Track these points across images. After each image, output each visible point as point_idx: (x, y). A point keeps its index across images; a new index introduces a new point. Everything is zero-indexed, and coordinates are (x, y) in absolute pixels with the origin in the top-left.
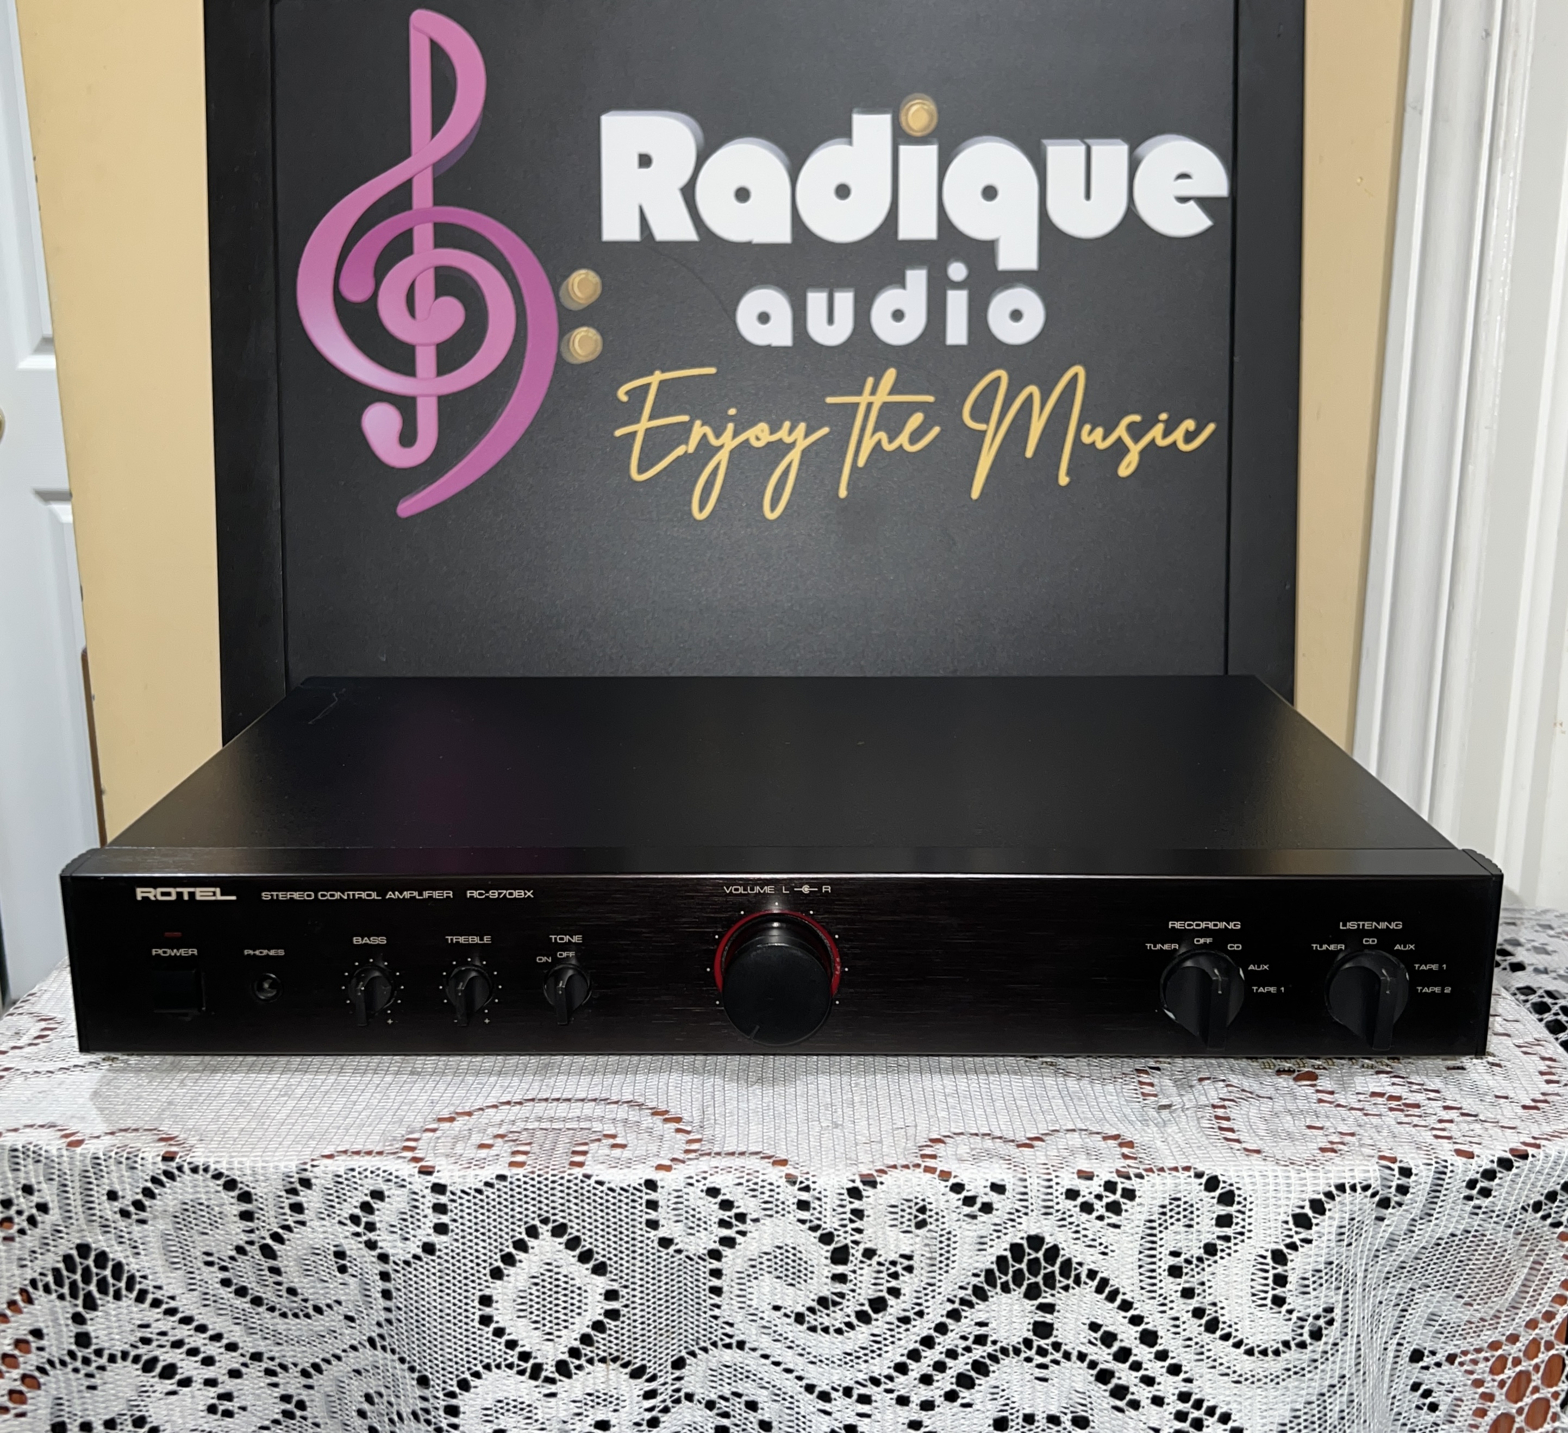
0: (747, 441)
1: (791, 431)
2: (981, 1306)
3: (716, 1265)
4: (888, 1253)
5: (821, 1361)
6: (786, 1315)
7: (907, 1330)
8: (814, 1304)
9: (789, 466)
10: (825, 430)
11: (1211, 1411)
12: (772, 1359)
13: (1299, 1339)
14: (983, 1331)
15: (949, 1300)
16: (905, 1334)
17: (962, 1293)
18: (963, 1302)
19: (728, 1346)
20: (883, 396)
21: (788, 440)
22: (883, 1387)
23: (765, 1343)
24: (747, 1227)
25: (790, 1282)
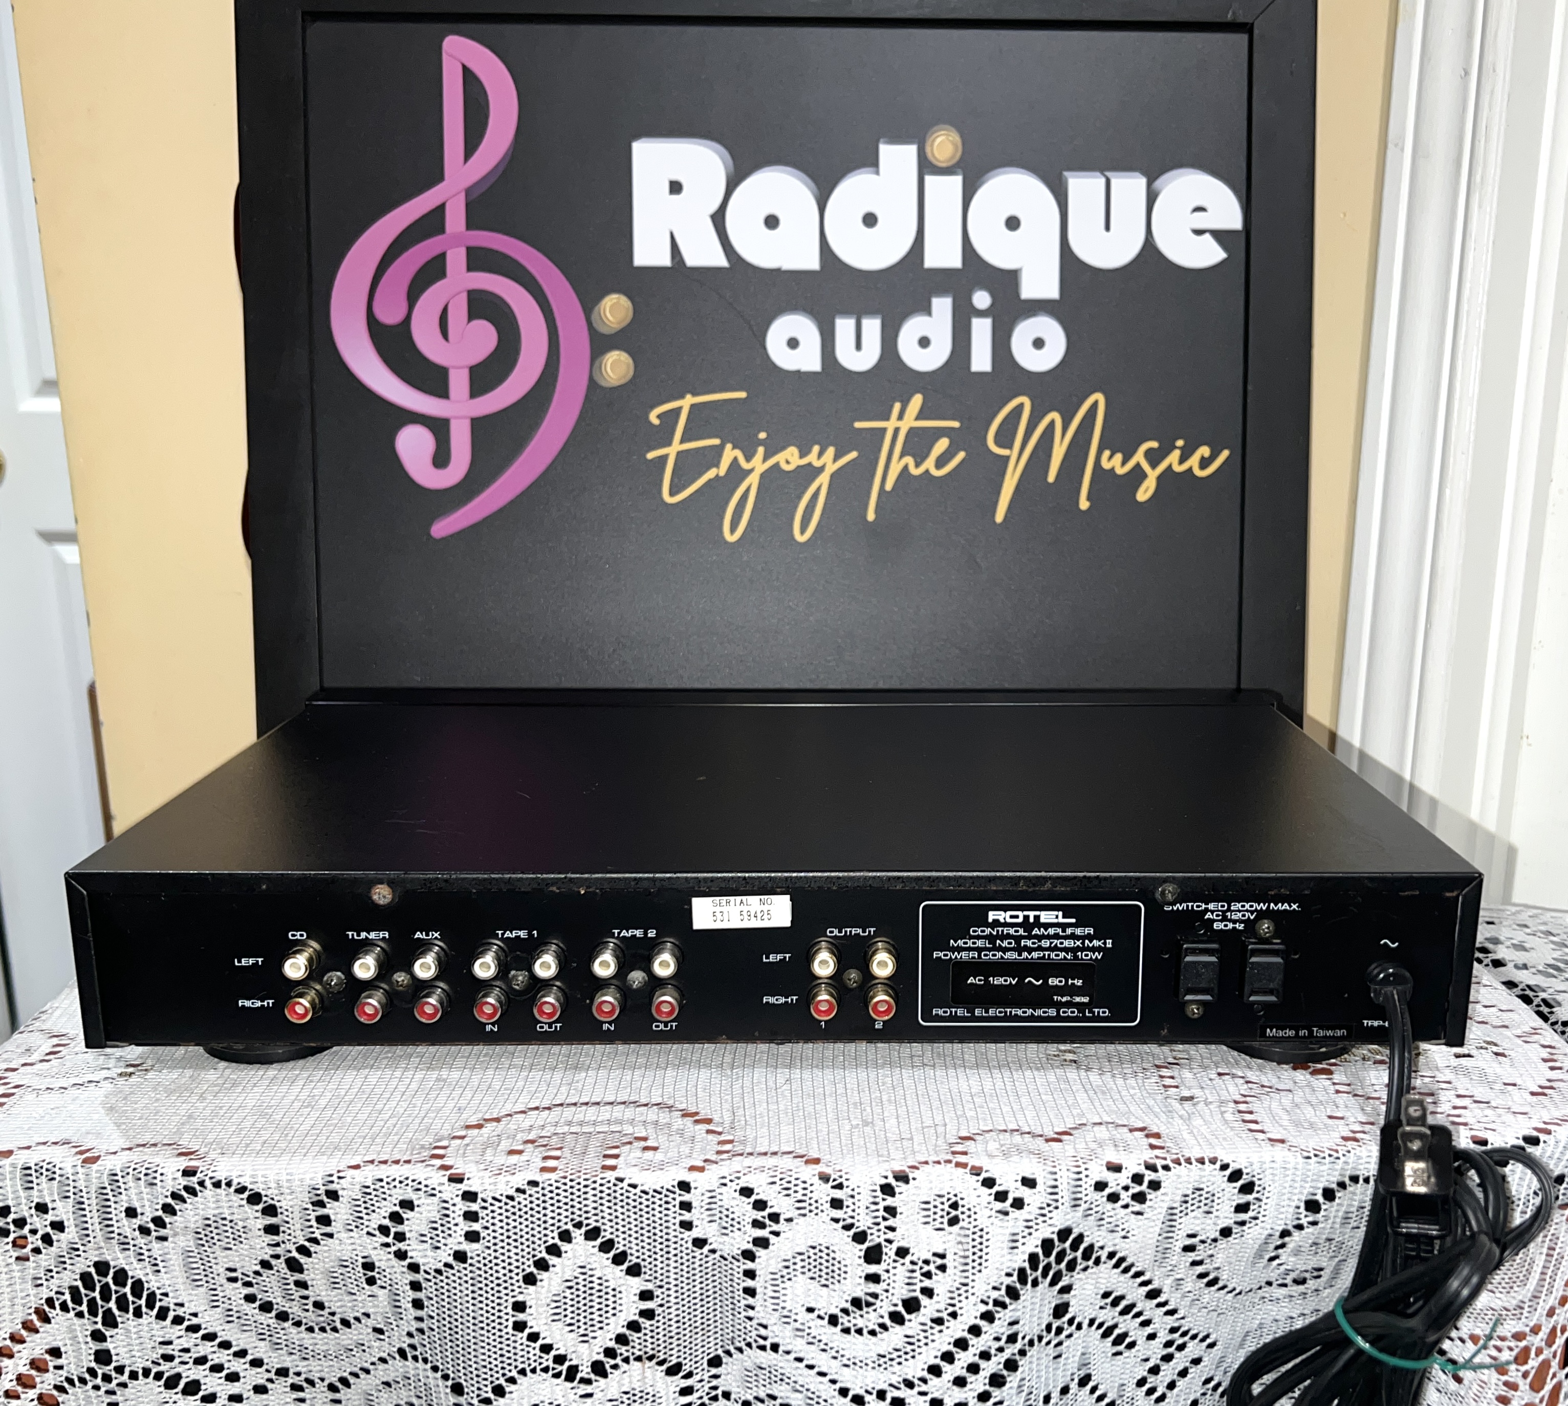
0: (777, 465)
1: (820, 455)
2: (1014, 1306)
3: (750, 1265)
4: (920, 1252)
5: (854, 1364)
6: (820, 1317)
7: (941, 1331)
8: (848, 1306)
9: (819, 489)
10: (854, 455)
12: (805, 1362)
14: (1014, 1328)
15: (982, 1301)
16: (938, 1335)
17: (995, 1295)
18: (997, 1303)
19: (763, 1348)
20: (910, 421)
21: (817, 464)
22: (916, 1389)
23: (799, 1346)
24: (781, 1227)
25: (824, 1282)
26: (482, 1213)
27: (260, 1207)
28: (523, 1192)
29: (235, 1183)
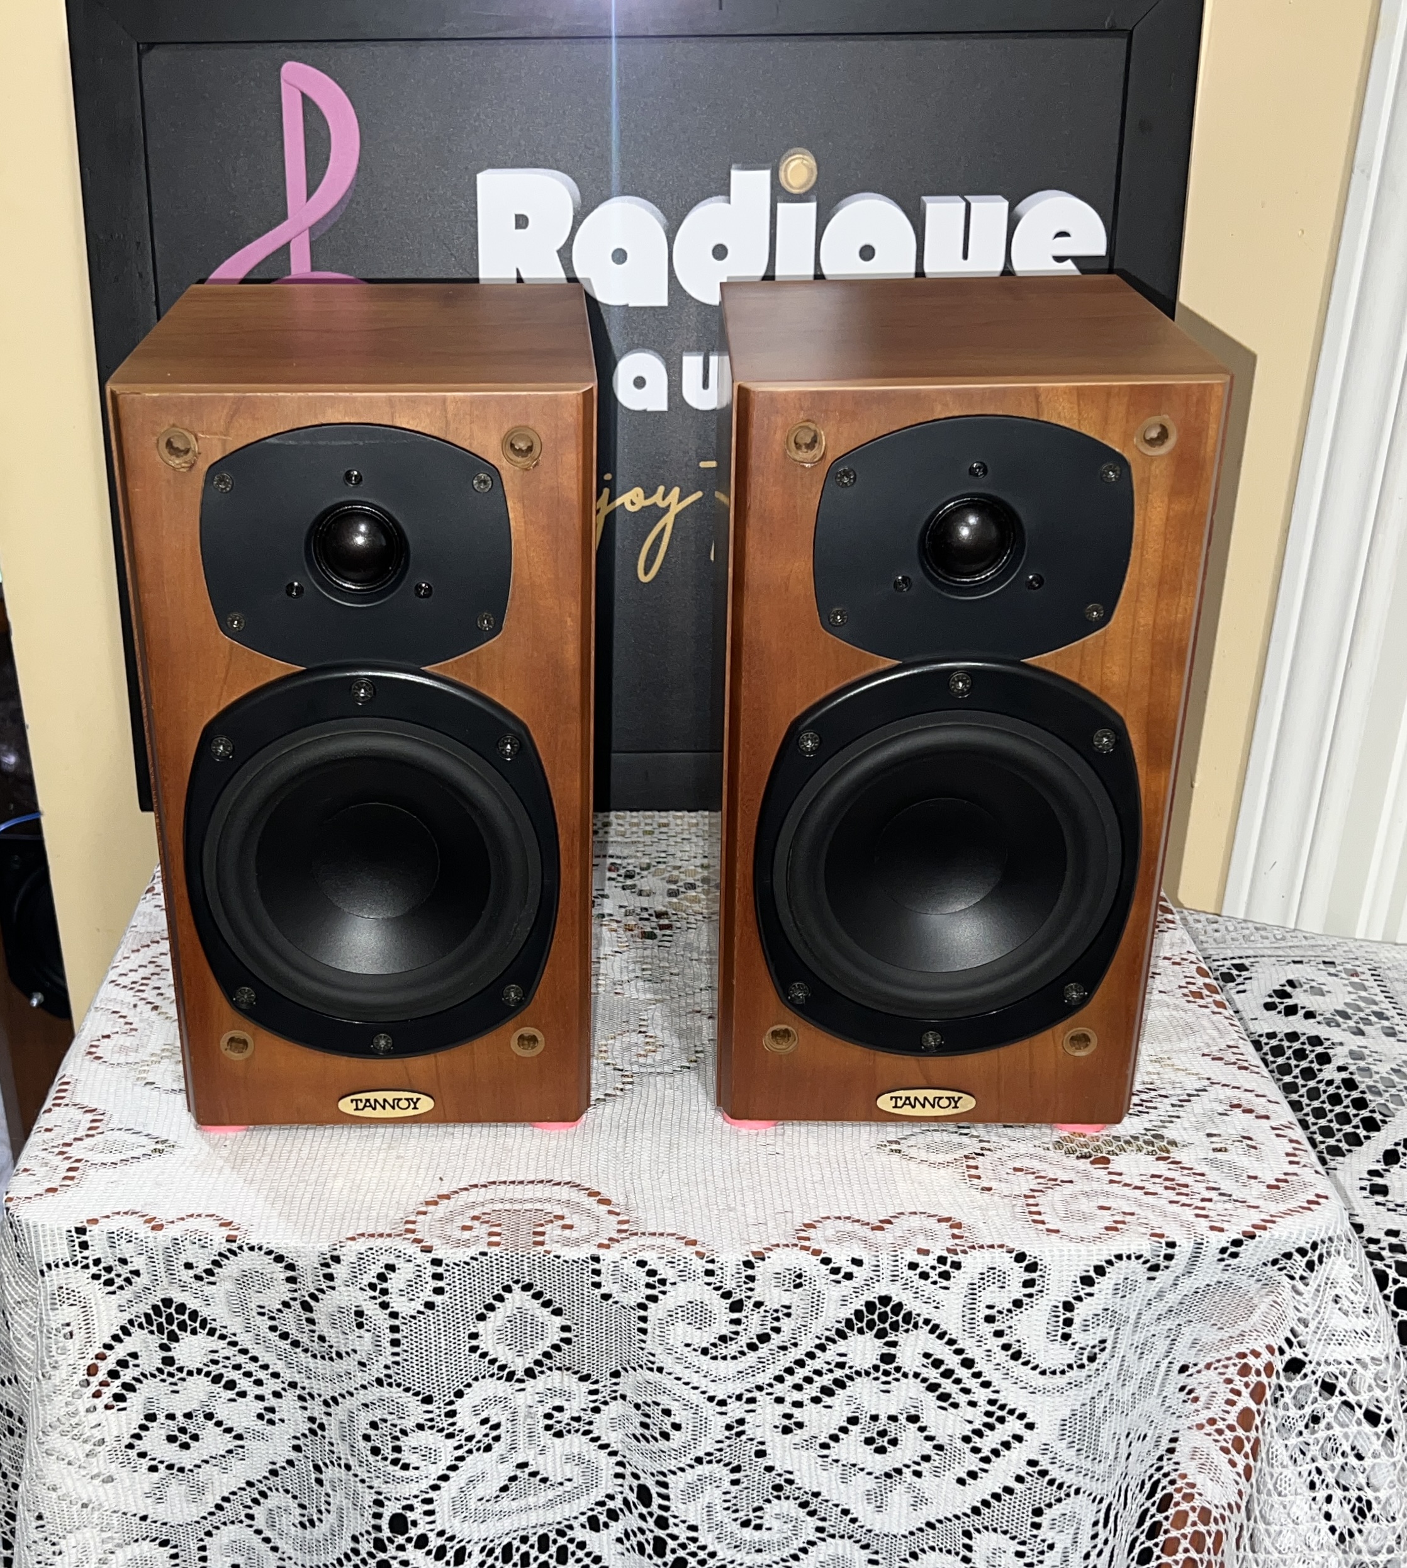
2: (841, 1342)
3: (642, 1313)
4: (770, 1305)
5: (720, 1380)
6: (695, 1350)
7: (785, 1355)
8: (716, 1341)
11: (1012, 1412)
12: (683, 1380)
13: (1079, 1362)
14: (842, 1359)
15: (817, 1337)
17: (828, 1333)
18: (828, 1339)
19: (651, 1369)
22: (765, 1391)
23: (679, 1370)
24: (668, 1287)
25: (698, 1325)
26: (446, 1274)
27: (283, 1264)
28: (476, 1259)
29: (264, 1247)
